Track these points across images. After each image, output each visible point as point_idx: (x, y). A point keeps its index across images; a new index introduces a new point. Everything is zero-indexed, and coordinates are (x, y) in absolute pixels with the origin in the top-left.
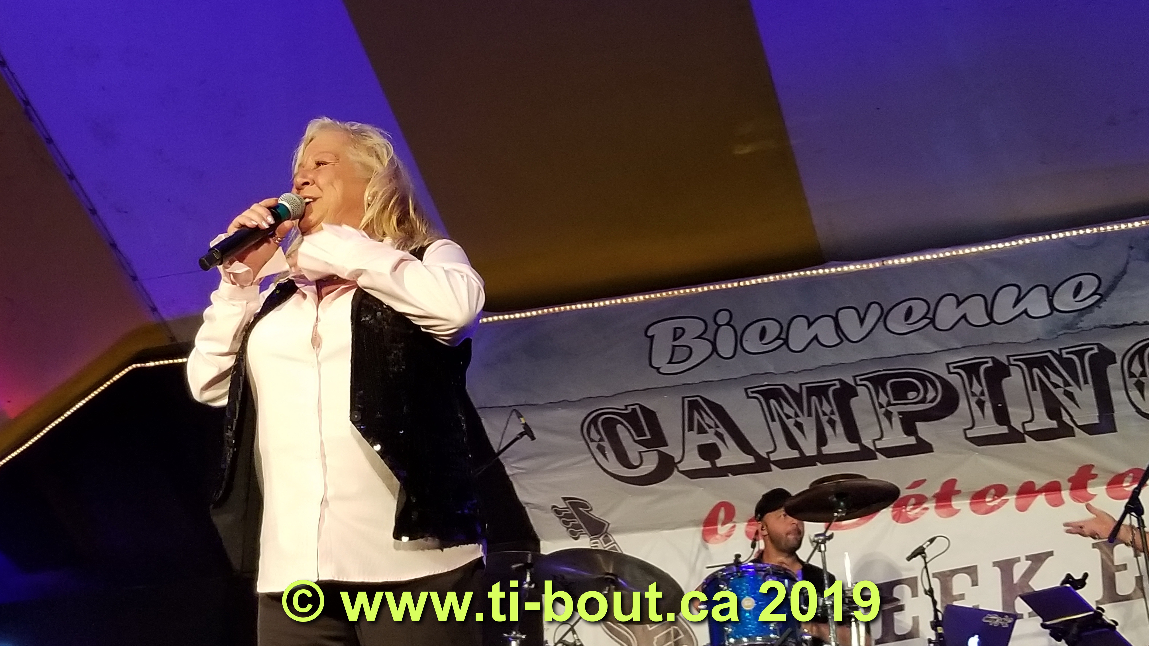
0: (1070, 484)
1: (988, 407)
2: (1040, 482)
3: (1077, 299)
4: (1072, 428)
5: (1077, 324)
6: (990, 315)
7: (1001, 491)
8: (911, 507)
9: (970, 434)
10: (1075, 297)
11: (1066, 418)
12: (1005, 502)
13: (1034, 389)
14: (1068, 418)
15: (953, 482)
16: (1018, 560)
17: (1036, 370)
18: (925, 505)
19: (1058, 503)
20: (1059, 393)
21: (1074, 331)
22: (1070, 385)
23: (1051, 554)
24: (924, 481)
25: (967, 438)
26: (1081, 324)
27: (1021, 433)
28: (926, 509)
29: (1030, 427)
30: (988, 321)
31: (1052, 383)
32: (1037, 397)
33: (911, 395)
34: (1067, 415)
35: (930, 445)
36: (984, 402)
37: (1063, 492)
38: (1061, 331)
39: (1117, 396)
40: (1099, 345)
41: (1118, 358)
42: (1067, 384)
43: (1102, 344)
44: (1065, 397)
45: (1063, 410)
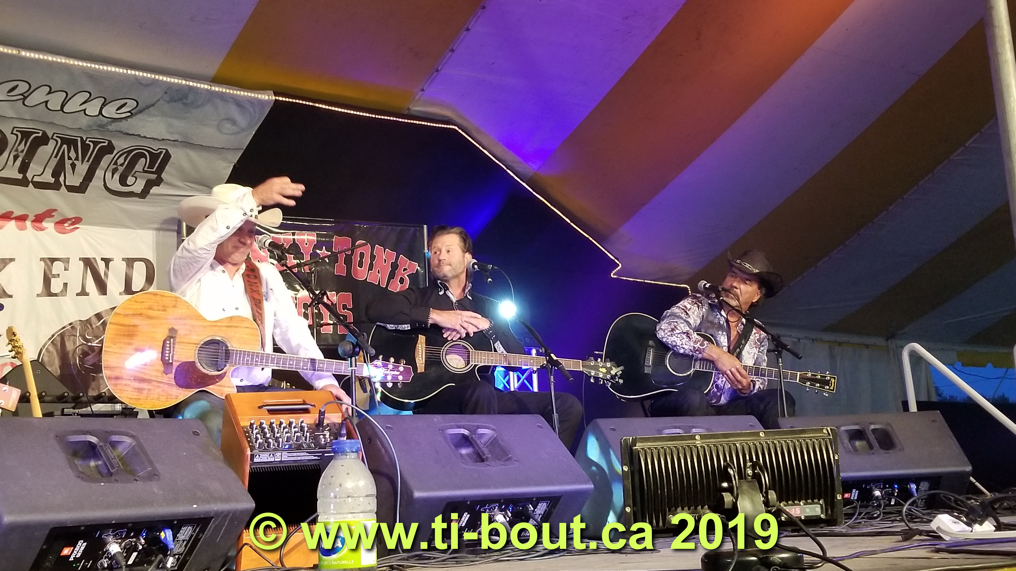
0: (35, 218)
1: (20, 160)
2: (18, 213)
3: (117, 112)
4: (61, 185)
5: (107, 126)
6: (63, 106)
10: (117, 110)
11: (62, 179)
13: (56, 156)
17: (65, 146)
19: (23, 228)
20: (68, 163)
21: (102, 130)
23: (13, 260)
26: (109, 127)
27: (29, 181)
29: (36, 179)
30: (59, 109)
31: (68, 156)
32: (54, 161)
34: (64, 177)
36: (19, 157)
37: (27, 222)
38: (96, 127)
39: (99, 173)
40: (110, 142)
41: (115, 152)
42: (77, 159)
43: (112, 141)
44: (70, 166)
45: (63, 174)
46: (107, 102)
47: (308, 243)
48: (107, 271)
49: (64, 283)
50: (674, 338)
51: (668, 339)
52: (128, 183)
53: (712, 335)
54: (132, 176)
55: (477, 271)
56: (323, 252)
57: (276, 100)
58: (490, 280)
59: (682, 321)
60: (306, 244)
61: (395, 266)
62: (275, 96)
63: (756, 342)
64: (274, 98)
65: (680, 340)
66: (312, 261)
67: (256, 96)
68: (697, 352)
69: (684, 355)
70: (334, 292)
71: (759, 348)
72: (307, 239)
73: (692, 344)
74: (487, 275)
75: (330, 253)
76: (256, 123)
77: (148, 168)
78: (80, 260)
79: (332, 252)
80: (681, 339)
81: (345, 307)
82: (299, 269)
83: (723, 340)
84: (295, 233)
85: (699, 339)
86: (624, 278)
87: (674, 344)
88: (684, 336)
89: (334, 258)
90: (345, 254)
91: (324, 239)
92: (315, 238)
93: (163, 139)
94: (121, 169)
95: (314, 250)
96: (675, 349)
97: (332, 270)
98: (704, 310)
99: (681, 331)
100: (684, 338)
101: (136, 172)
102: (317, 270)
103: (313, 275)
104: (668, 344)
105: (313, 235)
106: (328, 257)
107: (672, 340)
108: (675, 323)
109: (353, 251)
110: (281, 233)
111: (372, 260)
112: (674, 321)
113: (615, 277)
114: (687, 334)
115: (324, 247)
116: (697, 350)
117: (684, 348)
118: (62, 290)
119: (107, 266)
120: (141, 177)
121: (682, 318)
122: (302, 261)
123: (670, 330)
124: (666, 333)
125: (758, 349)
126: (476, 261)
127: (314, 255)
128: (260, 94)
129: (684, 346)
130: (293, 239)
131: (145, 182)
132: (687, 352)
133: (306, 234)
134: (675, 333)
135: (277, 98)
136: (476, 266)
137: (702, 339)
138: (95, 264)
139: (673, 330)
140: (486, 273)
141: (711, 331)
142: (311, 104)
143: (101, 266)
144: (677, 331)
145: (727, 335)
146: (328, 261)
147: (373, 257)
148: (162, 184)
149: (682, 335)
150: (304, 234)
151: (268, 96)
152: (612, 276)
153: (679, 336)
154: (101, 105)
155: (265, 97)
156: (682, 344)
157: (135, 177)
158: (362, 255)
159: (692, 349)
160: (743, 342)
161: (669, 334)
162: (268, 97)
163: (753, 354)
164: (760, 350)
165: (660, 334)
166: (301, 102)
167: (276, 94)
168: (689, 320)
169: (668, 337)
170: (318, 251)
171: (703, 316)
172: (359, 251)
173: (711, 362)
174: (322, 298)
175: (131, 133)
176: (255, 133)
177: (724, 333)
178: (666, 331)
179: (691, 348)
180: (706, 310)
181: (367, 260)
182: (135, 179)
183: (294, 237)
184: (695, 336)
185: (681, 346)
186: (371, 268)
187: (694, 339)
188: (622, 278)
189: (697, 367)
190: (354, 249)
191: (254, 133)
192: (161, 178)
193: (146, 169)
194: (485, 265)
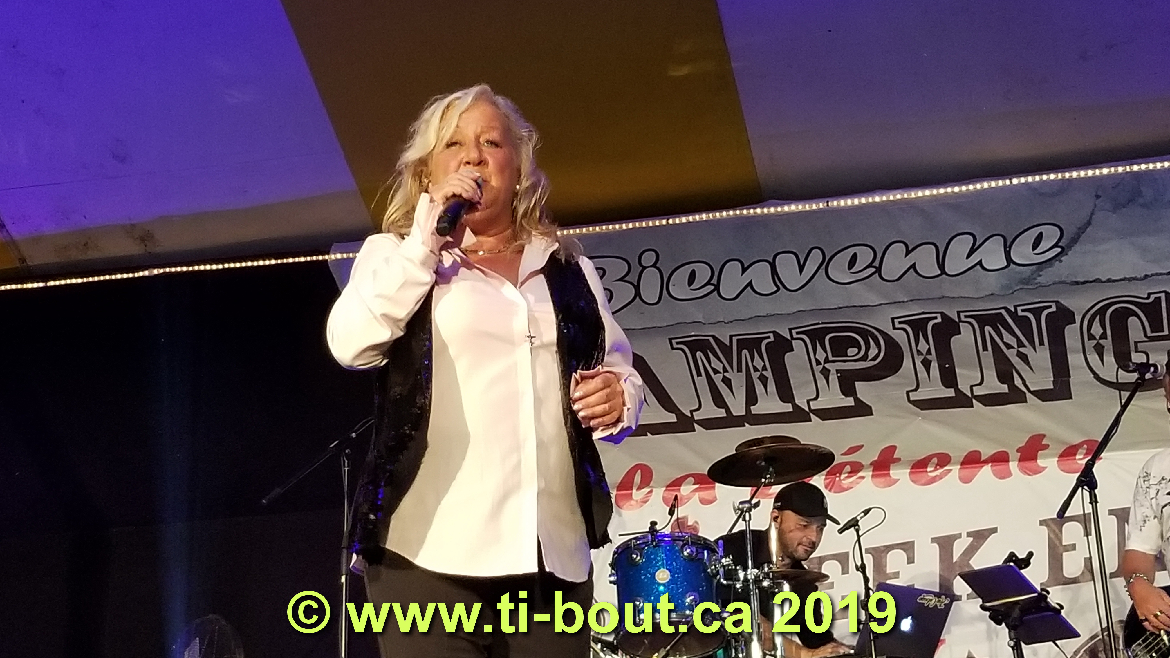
0: (1019, 454)
1: (934, 367)
2: (987, 452)
3: (1036, 251)
4: (1025, 393)
5: (1035, 279)
6: (941, 266)
7: (944, 460)
8: (846, 475)
9: (913, 396)
10: (1034, 248)
11: (1018, 382)
12: (949, 473)
13: (985, 348)
14: (1021, 382)
15: (893, 448)
16: (959, 536)
17: (988, 329)
18: (861, 474)
19: (1005, 475)
20: (1011, 355)
21: (1031, 287)
22: (1024, 346)
23: (994, 530)
24: (862, 446)
25: (909, 401)
26: (1039, 279)
27: (969, 397)
28: (863, 478)
29: (978, 391)
30: (939, 272)
31: (1005, 344)
32: (988, 357)
33: (852, 351)
34: (1019, 379)
35: (870, 408)
36: (931, 361)
37: (1010, 463)
38: (1017, 286)
39: (1075, 359)
40: (1057, 302)
41: (1078, 319)
42: (1021, 344)
43: (1061, 302)
44: (1017, 358)
45: (1015, 374)
54: (1136, 352)
77: (1152, 332)
94: (1107, 344)
101: (1136, 343)
118: (1084, 571)
120: (1153, 351)
154: (1002, 248)
175: (1082, 280)
193: (1150, 334)
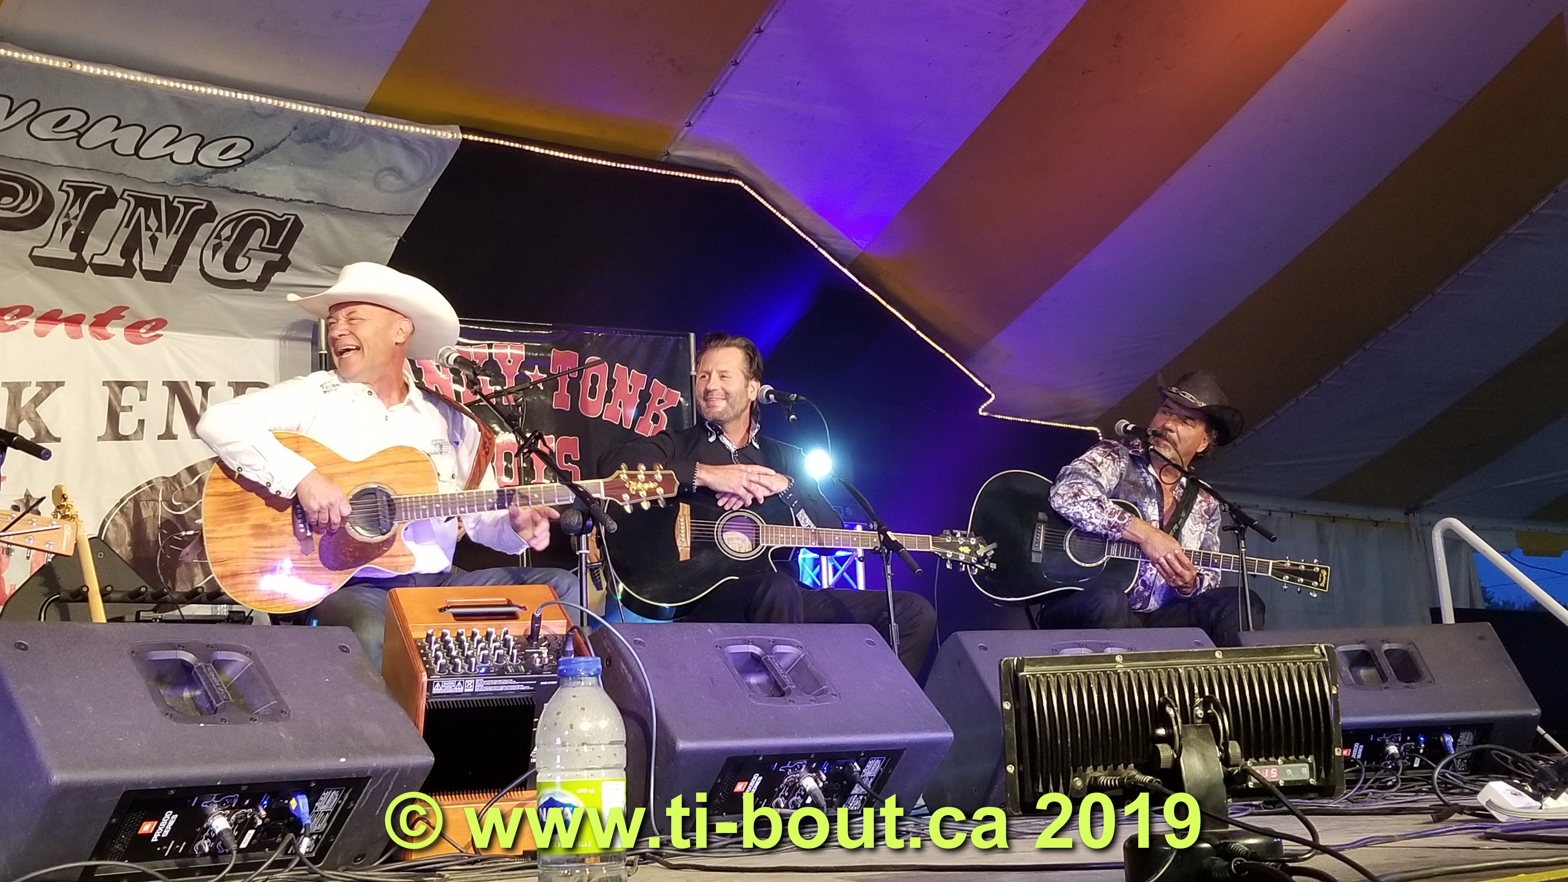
0: (95, 319)
1: (72, 230)
3: (221, 157)
4: (136, 270)
5: (206, 179)
6: (138, 148)
7: (26, 312)
9: (37, 252)
10: (221, 154)
11: (136, 260)
12: (26, 324)
13: (127, 226)
14: (138, 260)
16: (29, 384)
17: (141, 210)
19: (76, 335)
20: (145, 236)
21: (197, 185)
22: (161, 231)
23: (62, 384)
25: (30, 255)
26: (209, 181)
27: (86, 263)
29: (97, 260)
30: (132, 152)
31: (146, 224)
32: (124, 234)
33: (7, 200)
34: (138, 258)
36: (71, 225)
37: (84, 326)
38: (187, 180)
39: (193, 251)
40: (210, 203)
41: (218, 219)
42: (159, 229)
43: (214, 203)
44: (149, 241)
45: (138, 252)
46: (206, 142)
47: (512, 360)
48: (204, 400)
49: (139, 420)
50: (1078, 508)
51: (1068, 509)
52: (238, 267)
53: (1136, 504)
54: (244, 256)
55: (773, 403)
56: (535, 374)
57: (463, 139)
58: (793, 417)
59: (1089, 482)
60: (510, 362)
61: (645, 397)
62: (463, 133)
63: (1202, 516)
64: (460, 136)
65: (1088, 512)
66: (518, 388)
67: (434, 133)
68: (1114, 530)
69: (1094, 535)
70: (552, 436)
71: (1208, 524)
72: (511, 354)
73: (1106, 517)
74: (788, 410)
75: (545, 376)
76: (433, 177)
77: (267, 244)
78: (163, 385)
79: (549, 374)
80: (1089, 509)
81: (568, 459)
82: (499, 400)
83: (1153, 511)
84: (492, 344)
85: (1117, 509)
86: (999, 417)
87: (1078, 517)
88: (1094, 505)
89: (552, 383)
90: (569, 377)
91: (536, 354)
92: (524, 353)
93: (291, 200)
94: (227, 245)
95: (522, 370)
96: (1079, 524)
97: (548, 401)
98: (1122, 465)
99: (1089, 497)
100: (1093, 509)
101: (249, 249)
102: (527, 402)
103: (520, 408)
104: (1069, 517)
105: (520, 348)
106: (542, 381)
107: (1074, 511)
108: (1080, 486)
109: (580, 372)
110: (471, 345)
111: (611, 386)
112: (1078, 481)
113: (985, 414)
114: (1098, 501)
115: (537, 367)
116: (1114, 527)
117: (1093, 524)
118: (137, 430)
119: (205, 394)
120: (258, 258)
121: (1089, 477)
122: (505, 388)
123: (1072, 495)
124: (1066, 501)
125: (1206, 526)
126: (772, 388)
127: (521, 378)
128: (440, 130)
129: (1094, 520)
130: (489, 354)
131: (263, 266)
132: (1098, 529)
133: (509, 347)
134: (1079, 499)
135: (466, 136)
136: (772, 396)
137: (1121, 509)
138: (187, 391)
139: (1076, 495)
140: (787, 407)
141: (1134, 497)
142: (517, 145)
143: (196, 394)
144: (1083, 498)
145: (1158, 504)
146: (542, 388)
147: (611, 382)
148: (289, 268)
149: (1090, 503)
150: (506, 347)
151: (452, 133)
152: (981, 413)
153: (1086, 504)
154: (195, 148)
155: (447, 136)
156: (1091, 518)
157: (248, 257)
158: (595, 379)
159: (1106, 524)
160: (1183, 514)
161: (1070, 501)
162: (452, 135)
163: (1198, 533)
164: (1209, 528)
165: (1057, 502)
166: (502, 142)
167: (464, 130)
168: (1100, 480)
169: (1068, 507)
170: (527, 373)
171: (1121, 474)
172: (590, 372)
173: (1135, 545)
174: (536, 443)
175: (241, 189)
176: (432, 190)
177: (1153, 500)
178: (1065, 498)
179: (1104, 523)
180: (1125, 464)
181: (602, 387)
182: (247, 260)
183: (490, 351)
184: (1110, 505)
185: (1088, 521)
186: (608, 398)
187: (1109, 510)
188: (996, 416)
189: (1114, 552)
190: (583, 369)
191: (430, 190)
192: (288, 260)
193: (264, 245)
194: (787, 394)
